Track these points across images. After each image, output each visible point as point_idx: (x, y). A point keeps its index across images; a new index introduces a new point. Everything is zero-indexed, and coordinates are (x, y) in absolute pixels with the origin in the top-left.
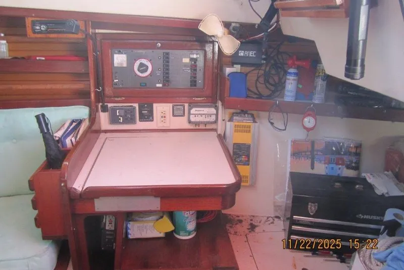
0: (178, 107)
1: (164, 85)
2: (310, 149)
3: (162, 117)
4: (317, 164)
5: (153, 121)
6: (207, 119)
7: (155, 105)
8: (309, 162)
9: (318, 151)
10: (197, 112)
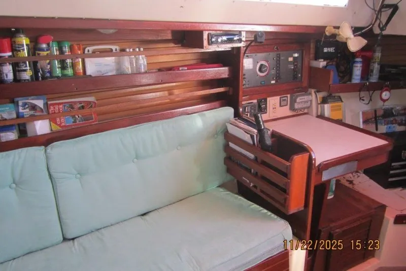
0: (284, 98)
1: (276, 81)
2: (374, 116)
3: (273, 109)
4: (379, 127)
5: (266, 113)
6: (305, 106)
7: (268, 99)
8: (374, 126)
9: (379, 117)
10: (301, 101)
